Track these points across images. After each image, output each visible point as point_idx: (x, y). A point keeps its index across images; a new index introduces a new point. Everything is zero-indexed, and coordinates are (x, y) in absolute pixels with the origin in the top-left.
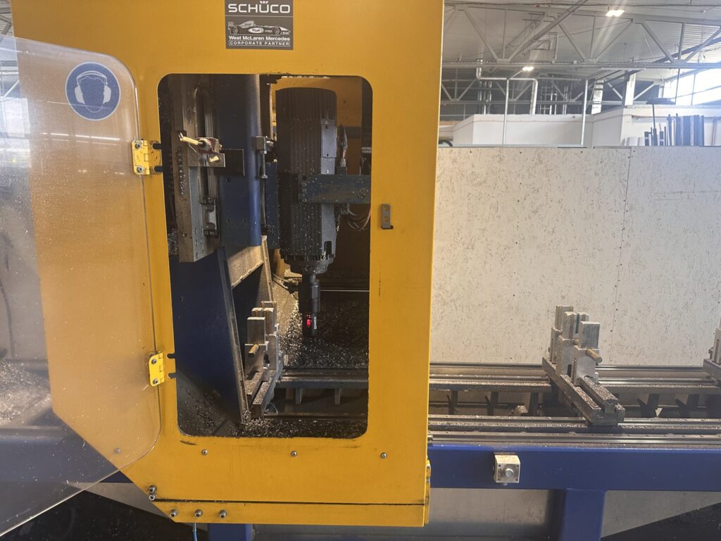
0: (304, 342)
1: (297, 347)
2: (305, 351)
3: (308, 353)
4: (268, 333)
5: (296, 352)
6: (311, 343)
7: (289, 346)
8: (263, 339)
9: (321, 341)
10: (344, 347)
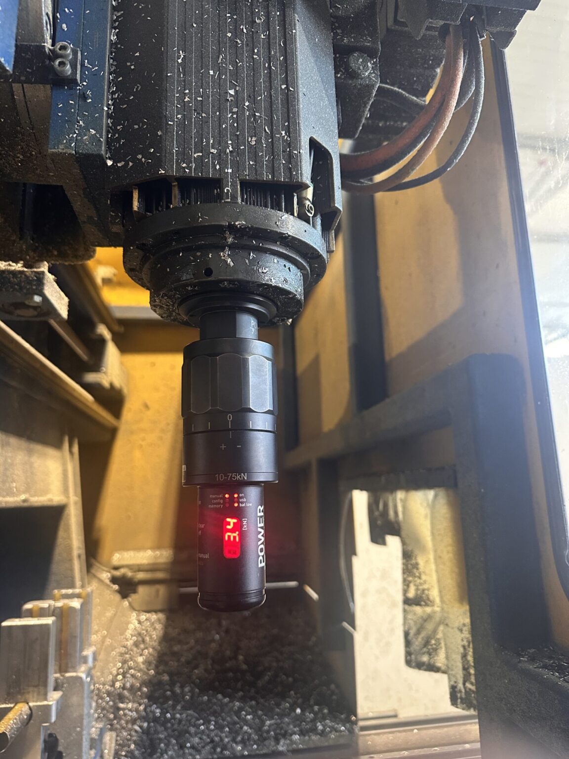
0: (152, 698)
1: (137, 711)
2: (156, 720)
3: (164, 722)
4: (62, 669)
5: (134, 721)
6: (167, 699)
7: (119, 709)
8: (45, 685)
9: (192, 691)
10: (242, 699)
